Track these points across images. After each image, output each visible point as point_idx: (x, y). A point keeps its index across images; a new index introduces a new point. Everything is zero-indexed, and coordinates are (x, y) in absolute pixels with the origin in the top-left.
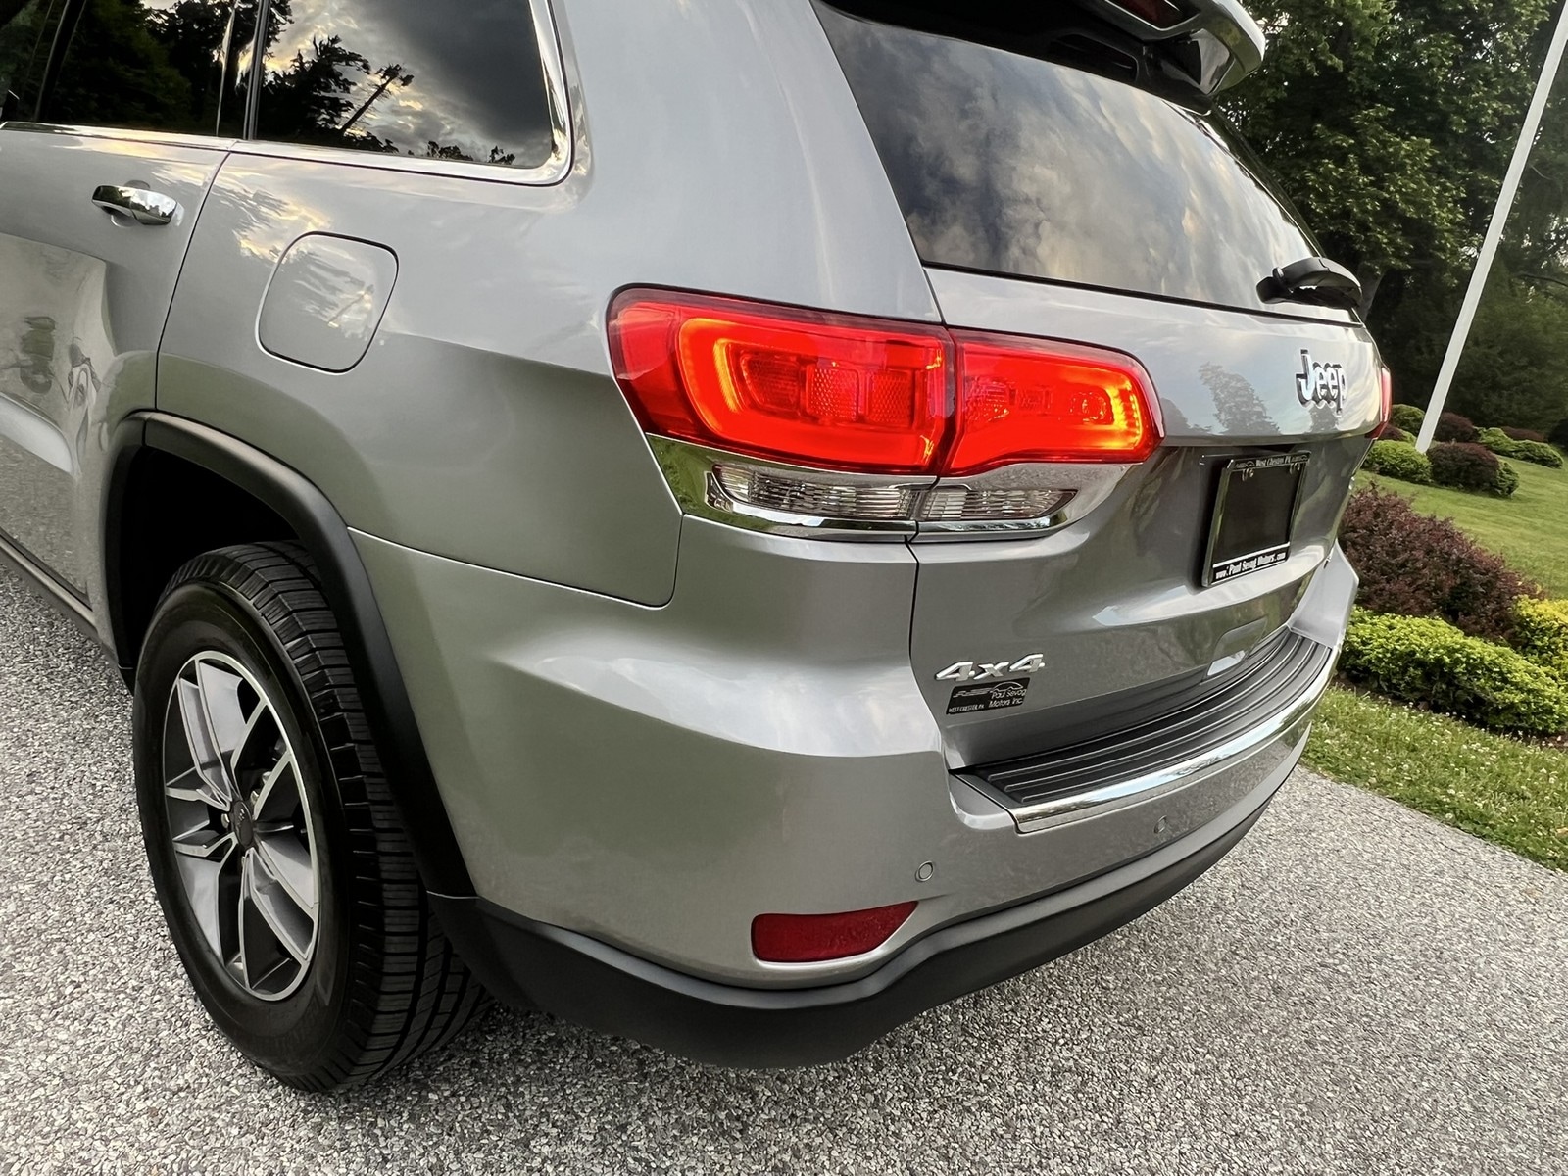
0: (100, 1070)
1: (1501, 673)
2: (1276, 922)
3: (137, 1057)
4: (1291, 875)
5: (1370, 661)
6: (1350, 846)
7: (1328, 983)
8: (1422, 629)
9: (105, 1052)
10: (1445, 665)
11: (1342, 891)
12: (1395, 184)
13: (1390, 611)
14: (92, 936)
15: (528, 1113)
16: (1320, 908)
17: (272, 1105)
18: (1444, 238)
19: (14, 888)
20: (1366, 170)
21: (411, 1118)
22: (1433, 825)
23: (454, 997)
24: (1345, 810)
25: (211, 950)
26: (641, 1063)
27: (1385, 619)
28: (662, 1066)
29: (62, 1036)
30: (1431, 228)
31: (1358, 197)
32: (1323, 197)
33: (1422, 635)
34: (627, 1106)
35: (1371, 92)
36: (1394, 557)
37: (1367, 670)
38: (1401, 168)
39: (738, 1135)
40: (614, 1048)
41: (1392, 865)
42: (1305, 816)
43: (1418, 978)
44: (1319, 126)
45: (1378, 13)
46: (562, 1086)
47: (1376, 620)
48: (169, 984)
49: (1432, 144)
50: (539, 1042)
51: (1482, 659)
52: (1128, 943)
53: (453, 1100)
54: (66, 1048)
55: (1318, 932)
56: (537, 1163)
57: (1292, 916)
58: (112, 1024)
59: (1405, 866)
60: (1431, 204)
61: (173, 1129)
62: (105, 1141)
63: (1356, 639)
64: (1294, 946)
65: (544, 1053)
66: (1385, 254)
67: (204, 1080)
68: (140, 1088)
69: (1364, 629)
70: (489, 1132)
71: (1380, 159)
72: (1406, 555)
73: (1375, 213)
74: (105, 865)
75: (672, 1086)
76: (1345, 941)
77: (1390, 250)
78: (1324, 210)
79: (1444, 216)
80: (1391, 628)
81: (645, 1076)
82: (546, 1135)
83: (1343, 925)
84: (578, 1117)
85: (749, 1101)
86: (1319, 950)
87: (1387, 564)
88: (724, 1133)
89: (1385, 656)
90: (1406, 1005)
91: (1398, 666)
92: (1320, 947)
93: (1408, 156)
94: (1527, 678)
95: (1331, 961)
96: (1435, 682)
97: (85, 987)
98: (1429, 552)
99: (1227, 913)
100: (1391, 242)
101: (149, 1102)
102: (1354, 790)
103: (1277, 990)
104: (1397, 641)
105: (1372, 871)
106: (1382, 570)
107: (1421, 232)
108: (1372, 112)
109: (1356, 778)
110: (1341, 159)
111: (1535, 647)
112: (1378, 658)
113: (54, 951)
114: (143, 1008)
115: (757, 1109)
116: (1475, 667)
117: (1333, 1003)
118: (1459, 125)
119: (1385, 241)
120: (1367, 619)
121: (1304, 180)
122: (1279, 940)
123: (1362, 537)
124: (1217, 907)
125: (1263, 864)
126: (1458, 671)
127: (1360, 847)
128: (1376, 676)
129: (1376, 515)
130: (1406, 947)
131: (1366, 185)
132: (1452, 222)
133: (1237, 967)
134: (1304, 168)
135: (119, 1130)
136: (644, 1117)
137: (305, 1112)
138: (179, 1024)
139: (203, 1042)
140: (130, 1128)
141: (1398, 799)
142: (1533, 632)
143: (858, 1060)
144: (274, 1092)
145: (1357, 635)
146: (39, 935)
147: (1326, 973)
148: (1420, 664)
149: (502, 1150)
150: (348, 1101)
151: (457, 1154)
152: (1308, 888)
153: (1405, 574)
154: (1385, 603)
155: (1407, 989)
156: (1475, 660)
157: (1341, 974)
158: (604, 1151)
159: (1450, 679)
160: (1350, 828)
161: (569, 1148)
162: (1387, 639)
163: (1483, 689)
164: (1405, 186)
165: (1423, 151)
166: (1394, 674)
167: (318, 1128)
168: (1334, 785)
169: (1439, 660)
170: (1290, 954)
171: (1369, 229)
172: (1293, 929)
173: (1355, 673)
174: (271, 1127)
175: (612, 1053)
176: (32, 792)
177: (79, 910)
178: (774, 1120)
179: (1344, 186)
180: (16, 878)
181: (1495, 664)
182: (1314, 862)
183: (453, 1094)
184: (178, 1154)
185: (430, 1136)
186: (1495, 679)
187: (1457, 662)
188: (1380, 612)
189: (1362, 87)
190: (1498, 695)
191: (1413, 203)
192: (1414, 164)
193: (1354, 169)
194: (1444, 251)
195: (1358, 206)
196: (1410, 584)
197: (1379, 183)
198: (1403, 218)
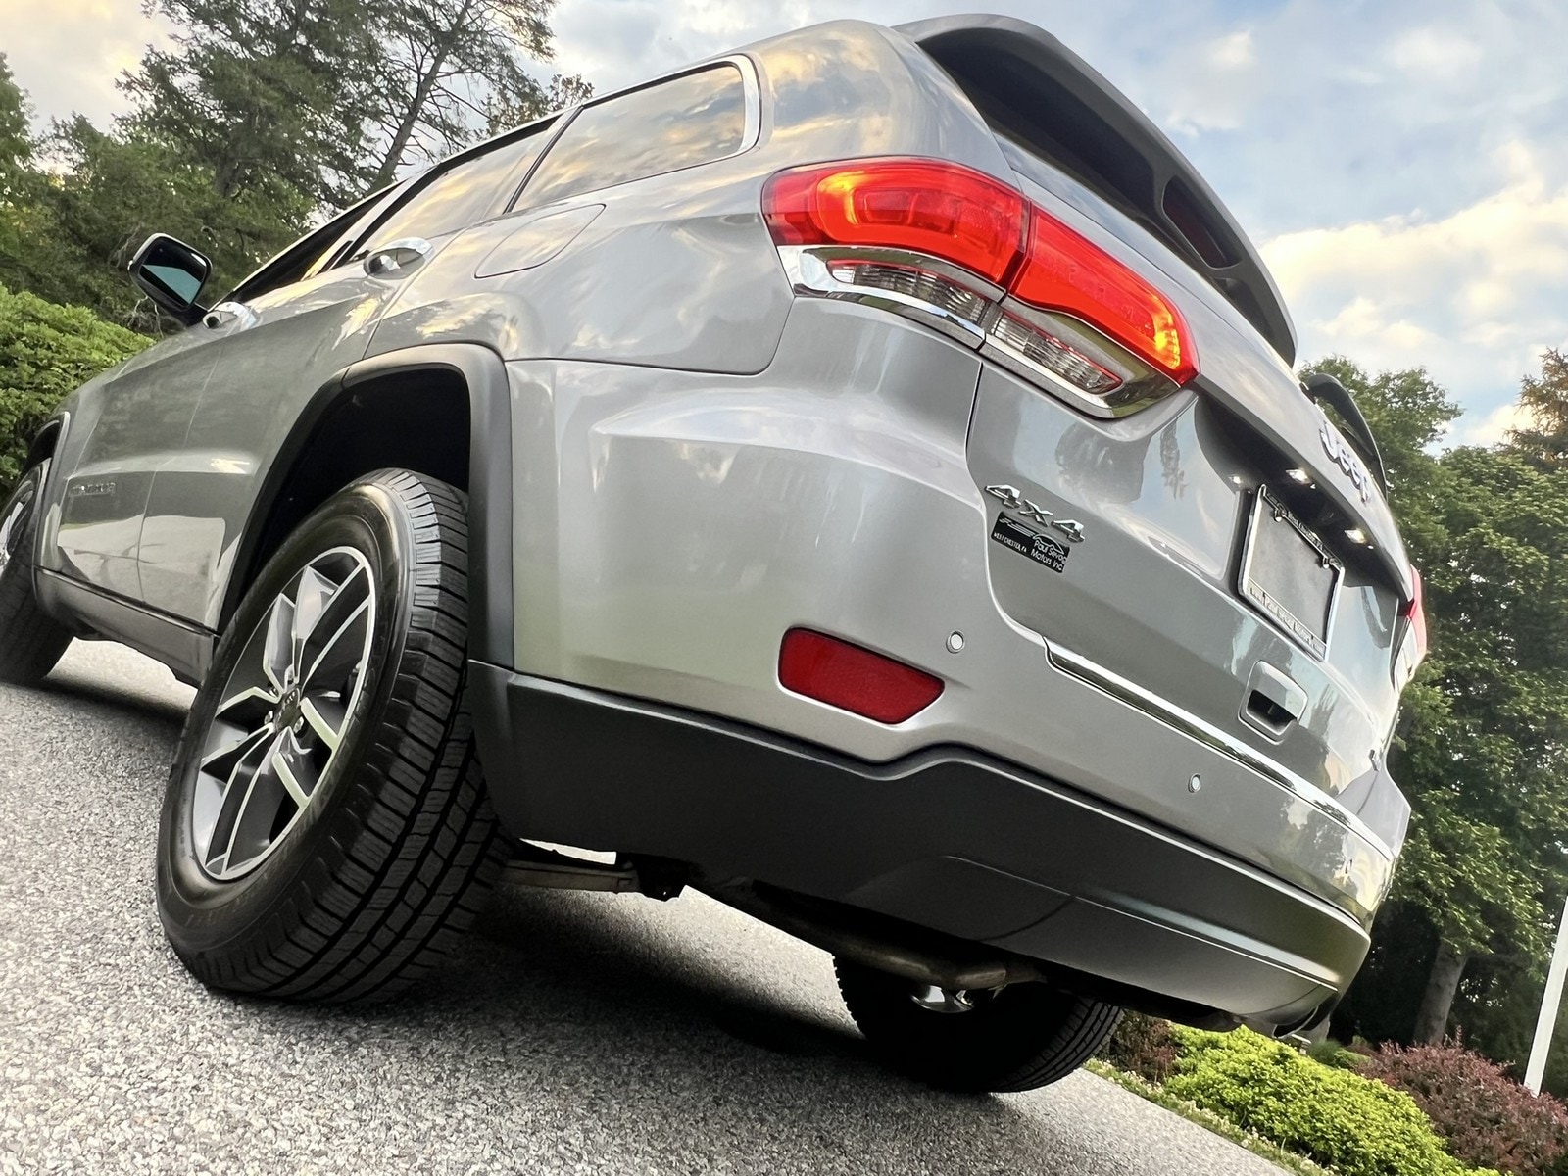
0: (38, 931)
12: (1468, 865)
13: (1486, 1165)
15: (458, 1089)
17: (195, 1001)
18: (1525, 929)
20: (1437, 845)
21: (334, 1053)
26: (592, 1104)
30: (1510, 915)
31: (1430, 870)
35: (1436, 776)
38: (1473, 850)
40: (567, 1088)
49: (1502, 834)
50: (486, 1059)
53: (383, 1058)
56: (459, 1115)
60: (1507, 891)
65: (491, 1067)
66: (1465, 933)
68: (69, 951)
71: (1451, 839)
73: (1449, 890)
77: (1469, 930)
79: (1521, 906)
81: (595, 1112)
82: (475, 1105)
85: (705, 1161)
87: (1478, 1117)
93: (1477, 840)
100: (1469, 923)
101: (74, 961)
106: (1472, 1121)
107: (1497, 916)
108: (1438, 793)
119: (1463, 919)
123: (1447, 1083)
131: (1438, 860)
136: (586, 1131)
137: (227, 1015)
139: (145, 952)
144: (201, 997)
150: (273, 1025)
151: (374, 1084)
153: (1499, 1129)
154: (1478, 1156)
164: (1478, 868)
165: (1493, 838)
167: (237, 1027)
171: (1445, 905)
174: (189, 1010)
175: (563, 1089)
179: (1416, 857)
183: (384, 1055)
184: (87, 992)
185: (348, 1067)
189: (1426, 769)
191: (1489, 888)
192: (1485, 849)
193: (1424, 843)
194: (1527, 943)
195: (1432, 880)
196: (1506, 1139)
197: (1451, 861)
198: (1480, 900)
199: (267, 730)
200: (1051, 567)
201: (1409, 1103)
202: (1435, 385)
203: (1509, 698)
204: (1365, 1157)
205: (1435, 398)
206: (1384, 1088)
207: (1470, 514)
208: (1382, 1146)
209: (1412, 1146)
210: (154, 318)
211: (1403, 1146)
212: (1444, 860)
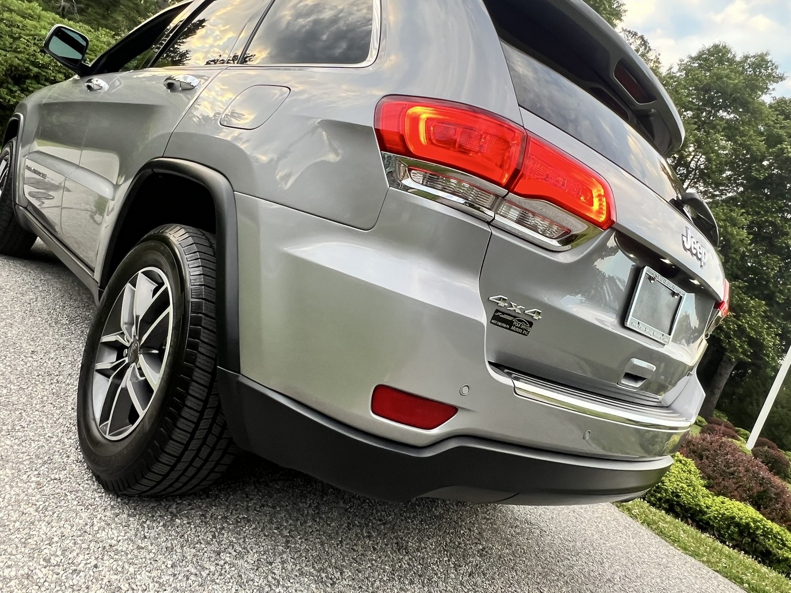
0: (21, 460)
1: (782, 540)
3: (40, 461)
4: (653, 581)
5: (710, 517)
8: (740, 507)
9: (26, 454)
10: (751, 527)
12: (745, 319)
13: (724, 495)
14: (37, 413)
15: (223, 542)
17: (97, 499)
18: (769, 351)
19: (9, 385)
21: (164, 525)
23: (209, 450)
25: (94, 419)
26: (288, 542)
27: (721, 498)
28: (298, 545)
29: (8, 442)
30: (762, 344)
33: (739, 510)
34: (275, 555)
36: (728, 468)
37: (708, 523)
38: (750, 312)
39: (330, 586)
40: (276, 531)
42: (664, 560)
45: (743, 239)
46: (244, 537)
47: (715, 497)
48: (66, 440)
49: (766, 305)
50: (238, 517)
51: (772, 529)
52: (558, 579)
53: (188, 525)
54: (8, 447)
56: (222, 562)
58: (33, 445)
60: (763, 332)
61: (46, 493)
62: (12, 487)
63: (703, 504)
65: (240, 522)
66: (737, 351)
67: (68, 480)
68: (36, 473)
69: (708, 500)
70: (201, 543)
71: (739, 306)
72: (735, 468)
73: (734, 331)
74: (54, 391)
75: (301, 555)
77: (740, 350)
79: (770, 341)
80: (723, 503)
81: (288, 547)
82: (230, 553)
84: (248, 552)
85: (339, 574)
87: (724, 471)
88: (322, 582)
89: (719, 517)
91: (725, 524)
93: (752, 307)
96: (745, 537)
97: (26, 429)
98: (747, 470)
99: (615, 584)
100: (741, 347)
101: (38, 479)
102: (693, 560)
106: (721, 474)
107: (756, 345)
108: (737, 283)
109: (695, 555)
112: (714, 516)
113: (17, 413)
114: (50, 444)
115: (342, 578)
116: (768, 533)
118: (780, 298)
119: (738, 345)
120: (710, 496)
123: (712, 455)
124: (609, 580)
125: (639, 571)
126: (757, 533)
127: (694, 581)
128: (712, 527)
129: (720, 446)
131: (731, 316)
132: (773, 344)
135: (20, 485)
136: (283, 562)
137: (112, 507)
138: (65, 455)
139: (74, 466)
140: (26, 486)
143: (401, 577)
144: (100, 495)
145: (704, 503)
146: (13, 405)
148: (738, 525)
149: (206, 552)
150: (135, 510)
151: (182, 546)
153: (733, 478)
154: (721, 490)
156: (768, 529)
158: (257, 570)
159: (753, 536)
160: (689, 572)
161: (240, 562)
162: (720, 508)
163: (771, 546)
164: (751, 321)
165: (761, 306)
166: (722, 528)
167: (117, 515)
168: (683, 554)
169: (748, 524)
171: (731, 338)
174: (94, 507)
175: (274, 533)
176: (32, 357)
177: (35, 402)
178: (350, 586)
180: (10, 382)
181: (779, 534)
183: (188, 523)
184: (44, 502)
185: (170, 535)
186: (778, 543)
187: (758, 528)
188: (718, 495)
189: (733, 271)
190: (780, 552)
191: (754, 330)
192: (756, 311)
194: (768, 357)
196: (735, 484)
198: (748, 336)
199: (124, 361)
200: (522, 334)
201: (692, 465)
202: (773, 62)
203: (782, 236)
204: (666, 491)
205: (772, 70)
206: (681, 457)
207: (780, 136)
208: (675, 486)
209: (690, 486)
210: (73, 7)
211: (685, 486)
212: (734, 317)
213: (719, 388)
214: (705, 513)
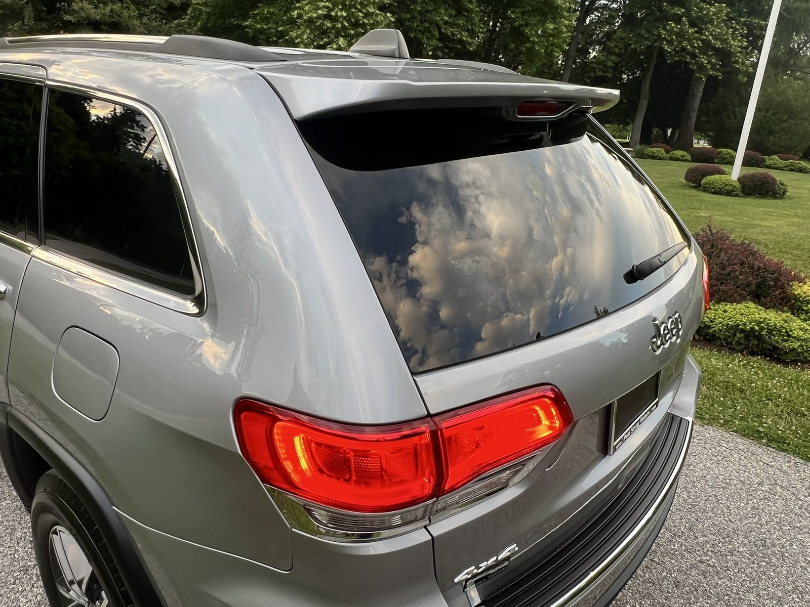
1: (787, 332)
2: (673, 534)
5: (715, 331)
6: (712, 472)
7: (704, 574)
8: (742, 311)
10: (756, 331)
11: (709, 506)
12: (709, 31)
13: (724, 301)
16: (697, 520)
18: (737, 56)
20: (692, 24)
22: (755, 448)
24: (708, 446)
27: (722, 306)
30: (730, 51)
31: (689, 40)
32: (670, 43)
33: (742, 314)
36: (724, 269)
37: (714, 335)
38: (711, 21)
41: (735, 482)
43: (753, 563)
44: (665, 4)
47: (717, 307)
49: (727, 6)
51: (775, 325)
55: (697, 538)
57: (682, 528)
59: (741, 481)
60: (728, 39)
63: (707, 319)
64: (684, 550)
66: (707, 69)
69: (711, 313)
71: (699, 18)
72: (730, 269)
73: (699, 48)
76: (712, 542)
77: (709, 66)
78: (672, 49)
79: (735, 44)
80: (725, 311)
83: (710, 530)
86: (699, 551)
87: (720, 274)
89: (723, 328)
90: (748, 583)
91: (730, 333)
92: (699, 548)
93: (714, 15)
94: (801, 333)
95: (705, 558)
96: (751, 340)
98: (742, 264)
100: (709, 62)
102: (711, 430)
103: (677, 584)
104: (729, 319)
105: (724, 488)
106: (718, 278)
107: (724, 55)
110: (678, 19)
111: (803, 310)
112: (719, 329)
116: (772, 330)
117: (708, 588)
119: (706, 62)
120: (712, 307)
121: (659, 35)
122: (676, 548)
126: (763, 333)
127: (717, 472)
128: (719, 338)
130: (746, 541)
131: (693, 33)
132: (740, 47)
133: (654, 570)
134: (659, 27)
141: (736, 432)
142: (802, 302)
145: (707, 317)
147: (703, 567)
148: (743, 331)
152: (690, 506)
153: (730, 279)
154: (721, 297)
155: (748, 572)
156: (772, 326)
157: (711, 566)
159: (759, 338)
160: (711, 459)
162: (723, 318)
163: (778, 342)
164: (714, 31)
165: (722, 10)
166: (729, 337)
169: (752, 329)
170: (683, 557)
171: (696, 57)
172: (684, 538)
173: (708, 337)
179: (681, 35)
181: (782, 327)
182: (693, 488)
186: (783, 336)
187: (762, 329)
188: (718, 302)
190: (786, 345)
191: (720, 40)
192: (718, 18)
193: (686, 25)
195: (689, 46)
197: (700, 32)
198: (714, 48)
212: (696, 32)
213: (694, 110)
214: (709, 327)
